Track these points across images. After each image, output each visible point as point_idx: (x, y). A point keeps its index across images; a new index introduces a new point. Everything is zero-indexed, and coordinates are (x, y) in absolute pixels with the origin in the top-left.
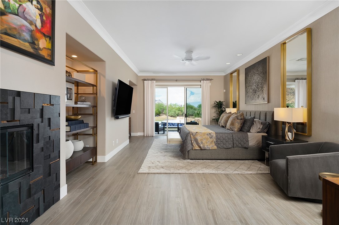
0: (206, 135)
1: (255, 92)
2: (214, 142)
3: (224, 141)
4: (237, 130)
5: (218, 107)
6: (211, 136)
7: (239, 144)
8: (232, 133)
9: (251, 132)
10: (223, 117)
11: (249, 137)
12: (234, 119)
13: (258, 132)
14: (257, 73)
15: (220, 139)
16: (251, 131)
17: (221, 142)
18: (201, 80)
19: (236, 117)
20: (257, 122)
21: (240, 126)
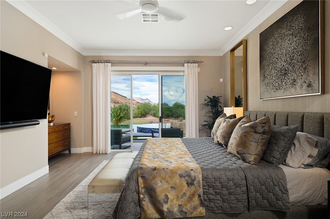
0: (178, 176)
1: (285, 73)
2: (199, 196)
3: (225, 192)
4: (255, 159)
5: (211, 106)
6: (190, 181)
7: (263, 198)
8: (243, 170)
9: (291, 164)
10: (220, 125)
11: (287, 180)
12: (246, 132)
13: (309, 166)
14: (291, 33)
15: (214, 188)
16: (289, 160)
17: (217, 194)
18: (185, 63)
19: (251, 127)
20: (302, 140)
21: (262, 150)
